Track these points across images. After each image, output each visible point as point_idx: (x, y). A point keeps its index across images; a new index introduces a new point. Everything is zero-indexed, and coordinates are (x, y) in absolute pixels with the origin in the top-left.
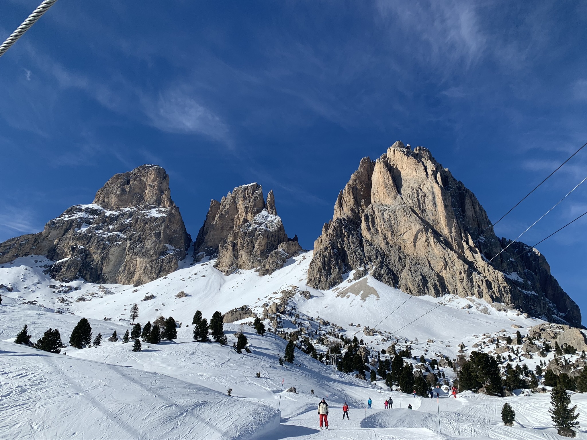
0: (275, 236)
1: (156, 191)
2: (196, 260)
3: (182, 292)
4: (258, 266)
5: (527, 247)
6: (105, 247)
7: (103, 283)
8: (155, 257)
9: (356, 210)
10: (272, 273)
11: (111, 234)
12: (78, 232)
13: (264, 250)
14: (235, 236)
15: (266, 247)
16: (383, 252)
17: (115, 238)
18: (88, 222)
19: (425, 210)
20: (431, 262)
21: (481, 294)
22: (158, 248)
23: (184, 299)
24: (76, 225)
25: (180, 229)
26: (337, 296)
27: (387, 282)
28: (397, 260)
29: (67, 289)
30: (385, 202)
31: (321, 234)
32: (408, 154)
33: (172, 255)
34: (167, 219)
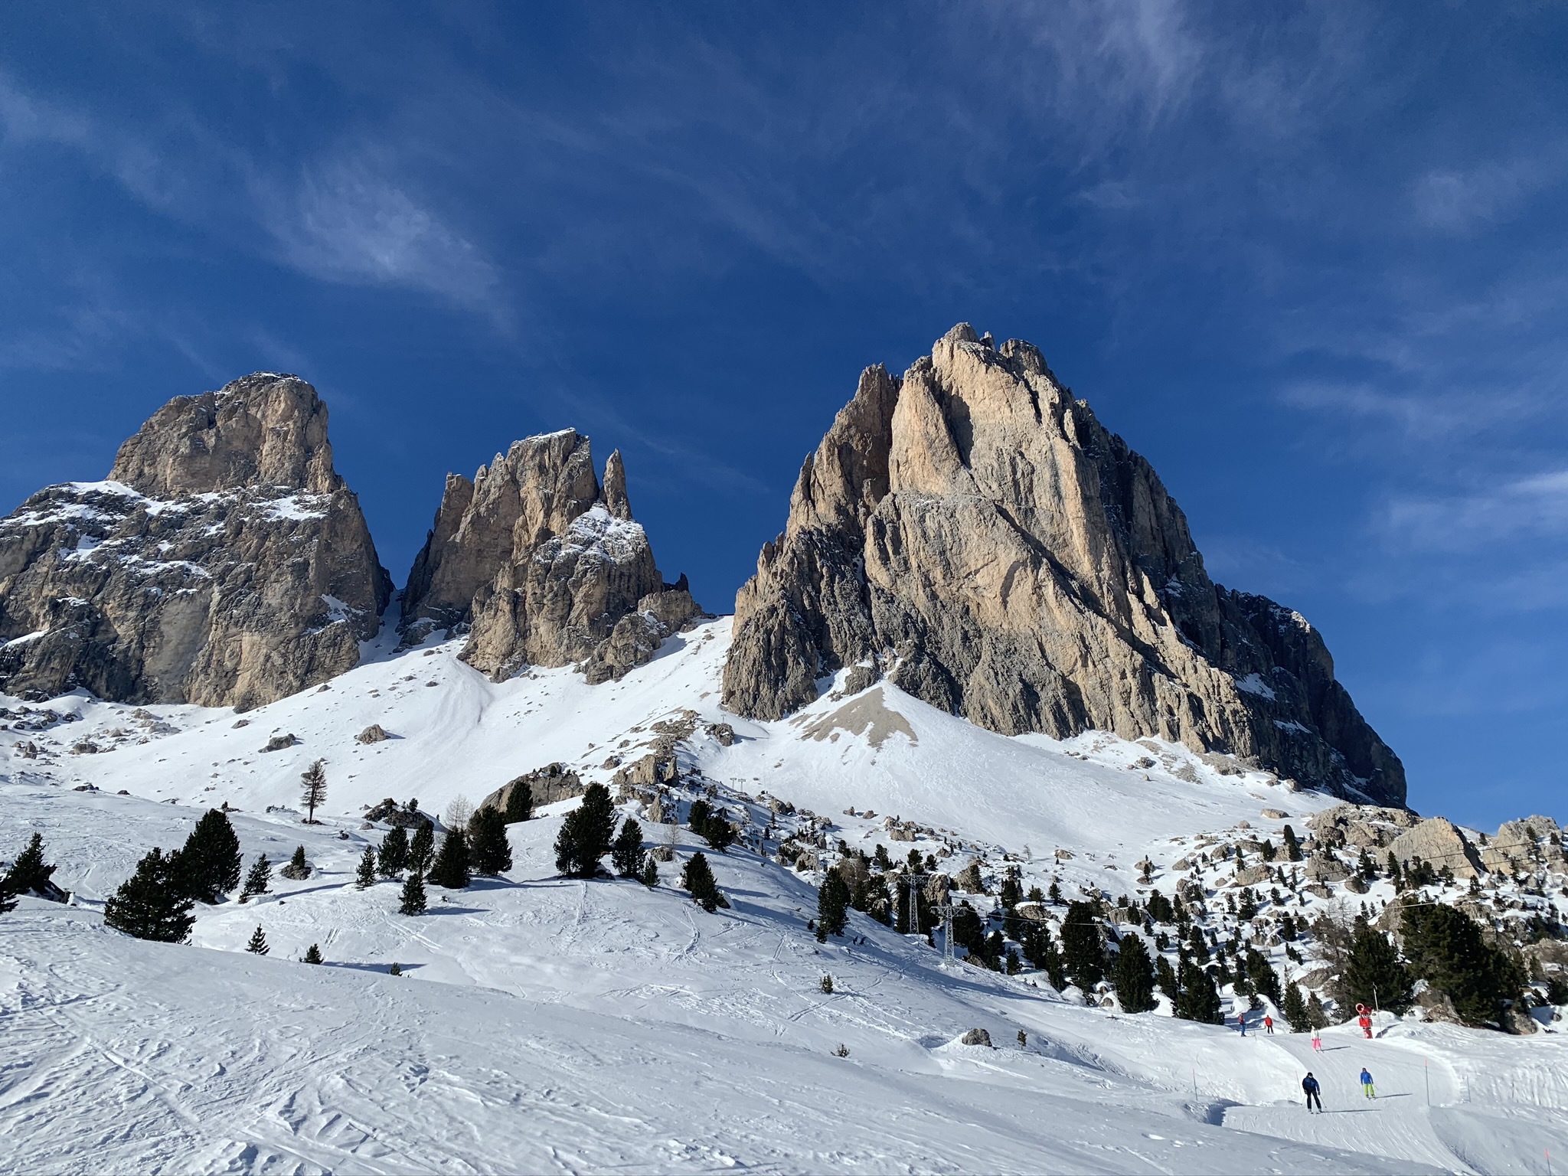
0: (630, 577)
1: (291, 449)
2: (408, 641)
3: (376, 728)
4: (585, 656)
5: (1278, 610)
6: (149, 603)
7: (146, 704)
8: (293, 632)
9: (851, 510)
10: (622, 675)
11: (167, 565)
12: (69, 559)
13: (598, 613)
14: (518, 575)
15: (604, 606)
16: (923, 621)
17: (180, 578)
18: (97, 533)
19: (1032, 510)
20: (1047, 647)
21: (1175, 729)
22: (301, 605)
23: (381, 744)
24: (61, 539)
25: (361, 554)
26: (805, 738)
27: (931, 699)
28: (958, 641)
29: (43, 718)
30: (928, 487)
31: (756, 572)
32: (990, 359)
33: (342, 625)
34: (326, 527)
